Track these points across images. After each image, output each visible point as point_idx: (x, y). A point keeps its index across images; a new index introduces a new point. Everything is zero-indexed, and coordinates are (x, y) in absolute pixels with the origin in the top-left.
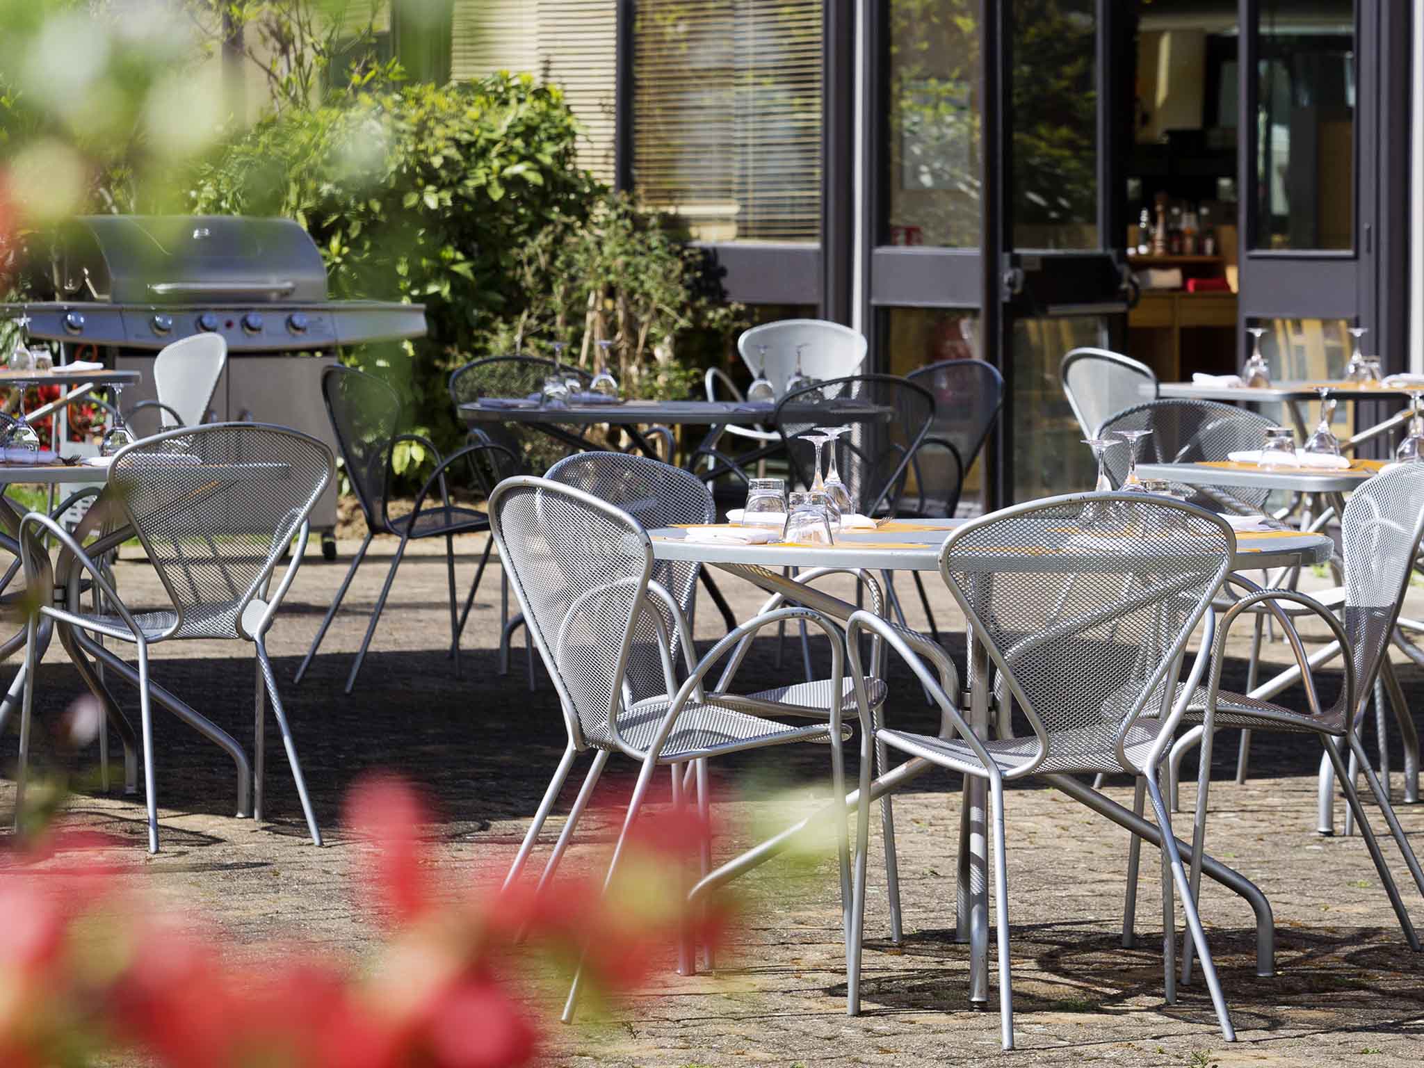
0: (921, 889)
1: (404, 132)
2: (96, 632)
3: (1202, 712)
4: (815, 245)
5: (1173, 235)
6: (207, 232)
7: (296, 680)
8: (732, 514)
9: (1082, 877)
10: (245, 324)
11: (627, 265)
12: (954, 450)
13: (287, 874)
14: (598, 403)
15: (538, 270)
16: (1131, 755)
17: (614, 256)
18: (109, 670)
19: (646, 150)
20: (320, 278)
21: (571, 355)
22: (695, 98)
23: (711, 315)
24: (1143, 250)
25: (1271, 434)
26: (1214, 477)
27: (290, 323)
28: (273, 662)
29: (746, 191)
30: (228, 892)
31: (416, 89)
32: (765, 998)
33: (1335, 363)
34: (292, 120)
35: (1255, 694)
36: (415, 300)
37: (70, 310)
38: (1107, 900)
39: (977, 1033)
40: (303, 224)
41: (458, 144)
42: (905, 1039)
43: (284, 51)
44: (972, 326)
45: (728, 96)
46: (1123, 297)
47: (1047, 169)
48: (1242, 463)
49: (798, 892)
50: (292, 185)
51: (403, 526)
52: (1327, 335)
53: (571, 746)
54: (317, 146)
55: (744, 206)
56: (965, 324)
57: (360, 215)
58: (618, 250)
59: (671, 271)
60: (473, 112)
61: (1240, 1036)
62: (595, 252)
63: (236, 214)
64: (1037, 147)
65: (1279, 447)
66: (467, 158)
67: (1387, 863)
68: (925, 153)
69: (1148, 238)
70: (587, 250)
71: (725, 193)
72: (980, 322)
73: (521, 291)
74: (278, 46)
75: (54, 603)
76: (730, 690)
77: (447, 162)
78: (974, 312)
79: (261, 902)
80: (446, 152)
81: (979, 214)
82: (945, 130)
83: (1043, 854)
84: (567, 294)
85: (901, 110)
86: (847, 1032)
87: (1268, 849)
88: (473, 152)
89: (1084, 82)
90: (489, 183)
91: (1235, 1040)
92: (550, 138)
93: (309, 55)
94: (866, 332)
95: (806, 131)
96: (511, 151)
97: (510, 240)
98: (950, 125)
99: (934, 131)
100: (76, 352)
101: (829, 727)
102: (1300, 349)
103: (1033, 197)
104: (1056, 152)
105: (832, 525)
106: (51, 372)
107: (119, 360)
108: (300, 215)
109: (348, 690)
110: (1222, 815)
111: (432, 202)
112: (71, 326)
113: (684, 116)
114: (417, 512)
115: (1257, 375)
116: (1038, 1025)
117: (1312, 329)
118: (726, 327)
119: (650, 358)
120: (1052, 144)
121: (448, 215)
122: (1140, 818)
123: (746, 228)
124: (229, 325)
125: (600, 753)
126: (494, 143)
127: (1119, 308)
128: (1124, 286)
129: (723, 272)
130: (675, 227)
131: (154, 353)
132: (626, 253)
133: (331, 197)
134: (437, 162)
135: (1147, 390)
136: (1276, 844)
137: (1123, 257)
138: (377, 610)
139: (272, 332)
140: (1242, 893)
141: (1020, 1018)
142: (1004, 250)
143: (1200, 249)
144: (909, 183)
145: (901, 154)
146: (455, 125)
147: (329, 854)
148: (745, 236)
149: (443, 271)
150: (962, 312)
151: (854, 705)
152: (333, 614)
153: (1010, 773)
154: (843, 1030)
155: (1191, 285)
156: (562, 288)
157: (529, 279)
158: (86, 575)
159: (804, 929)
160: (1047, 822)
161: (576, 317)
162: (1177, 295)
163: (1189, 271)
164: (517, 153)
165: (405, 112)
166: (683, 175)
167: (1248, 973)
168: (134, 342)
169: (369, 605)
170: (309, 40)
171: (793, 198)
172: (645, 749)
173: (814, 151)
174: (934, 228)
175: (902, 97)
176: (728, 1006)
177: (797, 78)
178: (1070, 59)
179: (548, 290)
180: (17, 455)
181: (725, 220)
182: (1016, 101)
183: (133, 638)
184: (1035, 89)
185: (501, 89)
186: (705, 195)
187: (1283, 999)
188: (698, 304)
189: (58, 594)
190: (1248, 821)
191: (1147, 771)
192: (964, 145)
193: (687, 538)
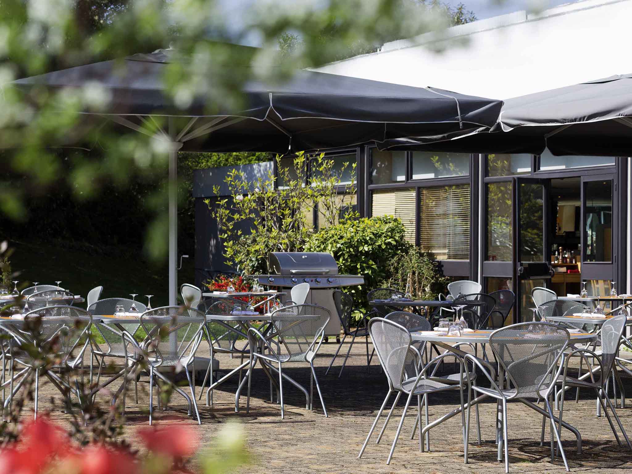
0: (487, 430)
1: (359, 231)
2: (270, 360)
3: (562, 382)
4: (468, 261)
5: (564, 259)
6: (306, 257)
7: (326, 374)
8: (435, 328)
9: (531, 427)
10: (316, 281)
11: (418, 266)
12: (502, 315)
13: (317, 425)
14: (407, 301)
15: (394, 267)
16: (541, 393)
17: (415, 263)
18: (273, 370)
19: (424, 236)
20: (337, 269)
21: (403, 289)
22: (436, 222)
23: (440, 279)
24: (556, 262)
25: (584, 308)
26: (568, 320)
27: (328, 280)
28: (315, 368)
29: (450, 246)
30: (301, 429)
31: (363, 219)
32: (442, 458)
33: (607, 292)
34: (330, 228)
35: (580, 379)
36: (362, 275)
37: (270, 277)
38: (537, 433)
39: (499, 469)
40: (332, 255)
41: (373, 234)
42: (480, 470)
43: (328, 209)
44: (510, 282)
45: (445, 221)
46: (550, 274)
47: (530, 241)
48: (577, 316)
49: (454, 430)
50: (329, 244)
51: (354, 334)
52: (604, 284)
53: (390, 390)
54: (336, 234)
55: (449, 250)
56: (508, 282)
57: (347, 252)
58: (416, 262)
59: (430, 268)
60: (378, 225)
61: (571, 470)
62: (409, 262)
63: (315, 252)
64: (527, 235)
65: (587, 312)
66: (376, 238)
67: (614, 424)
68: (498, 236)
69: (557, 259)
70: (408, 262)
71: (444, 247)
72: (512, 281)
73: (390, 272)
74: (326, 208)
75: (257, 352)
76: (434, 376)
77: (370, 238)
78: (511, 278)
79: (310, 432)
80: (370, 236)
81: (512, 253)
82: (503, 230)
83: (521, 421)
84: (402, 274)
85: (491, 225)
86: (464, 468)
87: (583, 420)
88: (377, 236)
89: (541, 218)
90: (382, 244)
91: (569, 471)
92: (398, 232)
93: (334, 211)
94: (481, 284)
95: (466, 230)
96: (388, 235)
97: (387, 259)
98: (504, 229)
99: (500, 231)
100: (272, 288)
101: (459, 385)
102: (598, 288)
103: (527, 248)
104: (533, 236)
105: (461, 331)
106: (263, 293)
107: (283, 290)
108: (331, 252)
109: (339, 376)
110: (571, 411)
111: (366, 249)
112: (270, 281)
113: (434, 226)
114: (357, 330)
115: (584, 294)
116: (516, 466)
117: (601, 282)
118: (444, 282)
119: (424, 291)
120: (532, 234)
121: (371, 252)
122: (546, 411)
123: (450, 256)
124: (312, 281)
125: (399, 392)
126: (383, 233)
127: (549, 277)
128: (550, 271)
129: (443, 266)
130: (431, 256)
131: (291, 288)
132: (418, 262)
133: (340, 247)
134: (368, 238)
135: (555, 298)
136: (585, 419)
137: (550, 264)
138: (347, 356)
139: (323, 283)
140: (573, 431)
141: (512, 465)
142: (518, 262)
143: (571, 262)
144: (493, 244)
145: (491, 236)
146: (373, 229)
147: (330, 419)
148: (450, 258)
149: (369, 267)
150: (507, 279)
151: (466, 380)
152: (336, 357)
153: (508, 398)
154: (463, 467)
155: (569, 272)
156: (401, 272)
157: (392, 270)
158: (266, 345)
159: (454, 440)
160: (523, 412)
161: (404, 280)
162: (565, 274)
163: (568, 268)
164: (389, 236)
165: (359, 225)
166: (434, 243)
167: (574, 453)
168: (287, 285)
169: (345, 355)
170: (335, 206)
171: (462, 248)
172: (410, 391)
173: (468, 236)
174: (500, 257)
175: (491, 222)
176: (432, 461)
177: (464, 216)
178: (537, 212)
179: (397, 273)
180: (248, 313)
181: (444, 254)
182: (522, 223)
183: (277, 361)
184: (528, 220)
185: (385, 219)
186: (439, 247)
187: (583, 460)
188: (437, 276)
189: (259, 350)
190: (578, 412)
191: (546, 398)
192: (508, 234)
193: (422, 335)
